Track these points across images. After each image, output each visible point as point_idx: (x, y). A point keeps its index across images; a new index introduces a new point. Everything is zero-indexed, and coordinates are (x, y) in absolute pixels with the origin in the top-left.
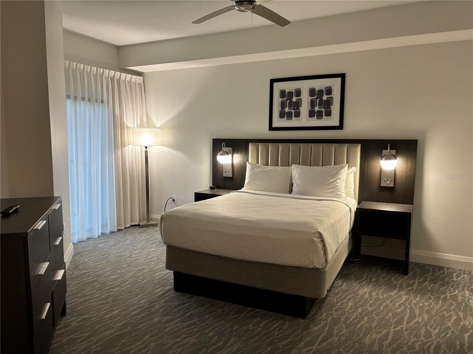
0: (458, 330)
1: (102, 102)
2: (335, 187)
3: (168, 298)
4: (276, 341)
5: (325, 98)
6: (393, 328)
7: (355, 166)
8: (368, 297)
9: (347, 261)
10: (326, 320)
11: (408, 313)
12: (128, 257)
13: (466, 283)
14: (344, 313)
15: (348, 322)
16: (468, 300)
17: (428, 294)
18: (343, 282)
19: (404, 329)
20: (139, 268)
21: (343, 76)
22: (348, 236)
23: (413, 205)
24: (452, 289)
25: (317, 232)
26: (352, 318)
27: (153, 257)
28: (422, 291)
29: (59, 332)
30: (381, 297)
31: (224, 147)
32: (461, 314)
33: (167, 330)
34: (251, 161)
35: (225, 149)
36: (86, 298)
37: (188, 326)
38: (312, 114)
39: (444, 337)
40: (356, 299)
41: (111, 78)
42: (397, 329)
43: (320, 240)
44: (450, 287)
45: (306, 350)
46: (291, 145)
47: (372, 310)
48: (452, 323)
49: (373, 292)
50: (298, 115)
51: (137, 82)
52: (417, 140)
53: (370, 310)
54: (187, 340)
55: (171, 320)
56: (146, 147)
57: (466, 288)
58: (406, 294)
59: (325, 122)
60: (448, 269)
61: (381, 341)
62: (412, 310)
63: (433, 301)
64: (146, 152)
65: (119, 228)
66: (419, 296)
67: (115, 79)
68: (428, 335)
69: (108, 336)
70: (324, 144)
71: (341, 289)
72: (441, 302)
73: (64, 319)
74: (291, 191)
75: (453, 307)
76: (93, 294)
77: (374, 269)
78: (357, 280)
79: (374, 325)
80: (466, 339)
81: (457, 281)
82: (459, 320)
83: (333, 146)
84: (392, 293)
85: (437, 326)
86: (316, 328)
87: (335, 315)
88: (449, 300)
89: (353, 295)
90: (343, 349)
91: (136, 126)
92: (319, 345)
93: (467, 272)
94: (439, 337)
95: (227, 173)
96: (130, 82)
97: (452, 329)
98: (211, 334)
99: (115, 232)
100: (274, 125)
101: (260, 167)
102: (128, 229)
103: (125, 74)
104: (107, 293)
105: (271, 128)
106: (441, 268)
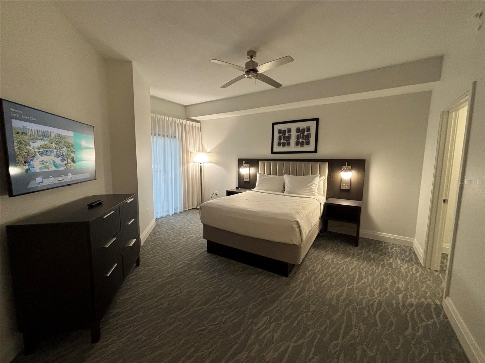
0: (393, 291)
1: (175, 137)
2: (312, 188)
3: (202, 257)
4: (266, 293)
5: (306, 133)
6: (347, 287)
7: (325, 176)
8: (331, 262)
9: (318, 236)
10: (302, 278)
11: (357, 275)
12: (186, 228)
13: (398, 254)
14: (314, 274)
15: (316, 281)
16: (400, 267)
17: (371, 261)
18: (315, 251)
19: (355, 288)
20: (190, 236)
21: (317, 120)
22: (319, 220)
23: (362, 200)
24: (388, 258)
25: (295, 221)
26: (319, 278)
27: (200, 228)
28: (367, 259)
29: (131, 278)
30: (339, 263)
31: (244, 163)
32: (396, 278)
33: (197, 280)
34: (260, 172)
35: (245, 165)
36: (154, 255)
37: (211, 278)
38: (297, 144)
39: (383, 296)
40: (322, 263)
41: (181, 124)
42: (350, 287)
43: (297, 226)
44: (386, 257)
45: (285, 301)
46: (285, 163)
47: (333, 272)
48: (389, 285)
49: (335, 258)
50: (289, 144)
51: (196, 126)
52: (365, 160)
53: (332, 272)
54: (207, 289)
55: (201, 273)
56: (201, 164)
57: (398, 258)
58: (356, 260)
59: (305, 148)
60: (385, 243)
61: (339, 296)
62: (360, 274)
63: (375, 266)
64: (201, 166)
65: (185, 210)
66: (365, 262)
67: (183, 124)
68: (372, 293)
69: (160, 283)
70: (305, 162)
71: (313, 256)
72: (380, 267)
73: (137, 269)
74: (283, 191)
75: (389, 272)
76: (159, 252)
77: (336, 242)
78: (324, 250)
79: (334, 283)
80: (401, 299)
81: (391, 252)
82: (394, 283)
83: (310, 164)
84: (347, 260)
85: (378, 287)
86: (294, 285)
87: (307, 275)
88: (386, 266)
89: (321, 260)
90: (311, 302)
91: (195, 151)
92: (295, 298)
93: (398, 246)
94: (380, 296)
95: (246, 179)
96: (192, 126)
97: (390, 290)
98: (224, 286)
99: (183, 212)
100: (275, 150)
101: (265, 176)
102: (190, 210)
103: (189, 122)
104: (167, 252)
105: (273, 152)
106: (380, 242)
